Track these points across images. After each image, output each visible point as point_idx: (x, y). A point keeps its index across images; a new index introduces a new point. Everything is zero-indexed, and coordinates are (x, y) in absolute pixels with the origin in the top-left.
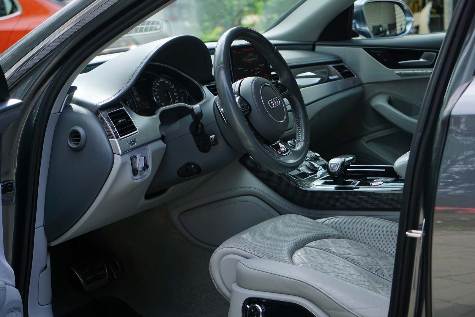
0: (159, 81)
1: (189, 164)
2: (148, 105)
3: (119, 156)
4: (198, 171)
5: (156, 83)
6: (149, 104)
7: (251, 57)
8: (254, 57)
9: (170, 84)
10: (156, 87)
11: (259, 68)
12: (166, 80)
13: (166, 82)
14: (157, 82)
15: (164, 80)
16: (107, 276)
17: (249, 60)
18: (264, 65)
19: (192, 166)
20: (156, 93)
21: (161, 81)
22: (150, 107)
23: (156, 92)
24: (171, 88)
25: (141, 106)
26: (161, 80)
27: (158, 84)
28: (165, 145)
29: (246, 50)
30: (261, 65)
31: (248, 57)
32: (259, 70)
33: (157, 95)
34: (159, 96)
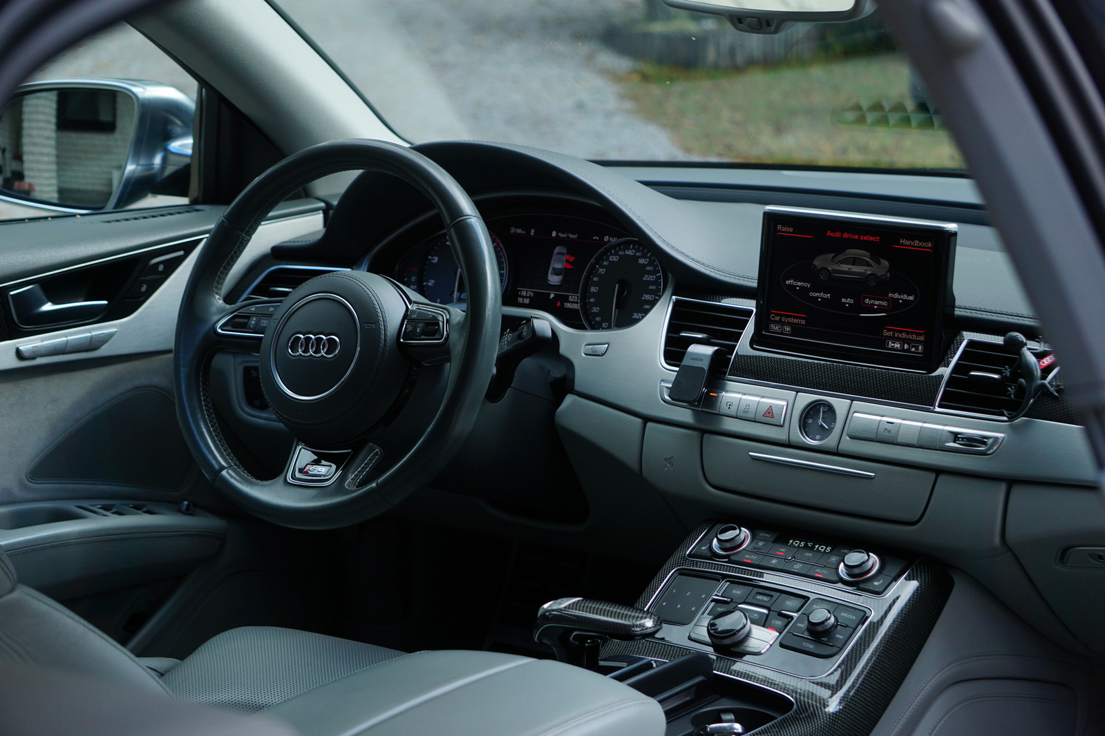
0: (621, 253)
5: (613, 255)
7: (854, 261)
8: (868, 265)
9: (648, 268)
10: (605, 263)
11: (885, 304)
12: (644, 256)
13: (641, 261)
14: (616, 254)
15: (638, 254)
17: (845, 267)
18: (911, 298)
20: (596, 279)
24: (645, 279)
25: (552, 296)
26: (629, 253)
27: (615, 259)
29: (838, 235)
30: (896, 296)
31: (841, 257)
32: (880, 309)
33: (595, 284)
34: (597, 288)
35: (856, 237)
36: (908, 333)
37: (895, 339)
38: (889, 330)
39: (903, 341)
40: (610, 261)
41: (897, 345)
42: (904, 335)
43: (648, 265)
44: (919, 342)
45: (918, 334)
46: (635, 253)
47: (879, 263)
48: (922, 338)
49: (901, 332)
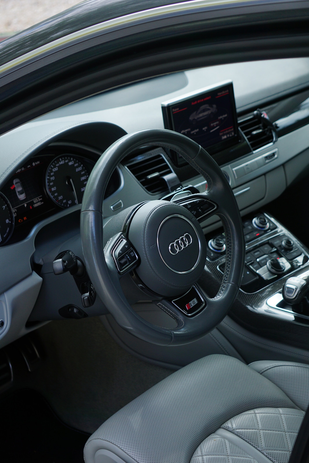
0: (57, 165)
1: (71, 306)
2: (39, 200)
5: (53, 168)
6: (41, 199)
7: (204, 111)
8: (209, 109)
9: (76, 165)
10: (52, 174)
11: (218, 122)
12: (70, 161)
13: (70, 164)
14: (55, 167)
15: (66, 161)
17: (201, 115)
18: (226, 115)
20: (51, 184)
21: (61, 164)
22: (42, 203)
23: (53, 181)
24: (77, 171)
25: (26, 205)
27: (56, 169)
28: (40, 279)
29: (196, 103)
30: (221, 117)
31: (199, 111)
32: (217, 125)
33: (53, 186)
34: (55, 187)
35: (203, 100)
36: (228, 130)
37: (224, 135)
38: (221, 132)
39: (226, 134)
40: (54, 172)
41: (225, 137)
42: (227, 132)
43: (75, 163)
44: (231, 132)
45: (231, 129)
46: (65, 162)
47: (212, 107)
48: (232, 129)
49: (225, 131)
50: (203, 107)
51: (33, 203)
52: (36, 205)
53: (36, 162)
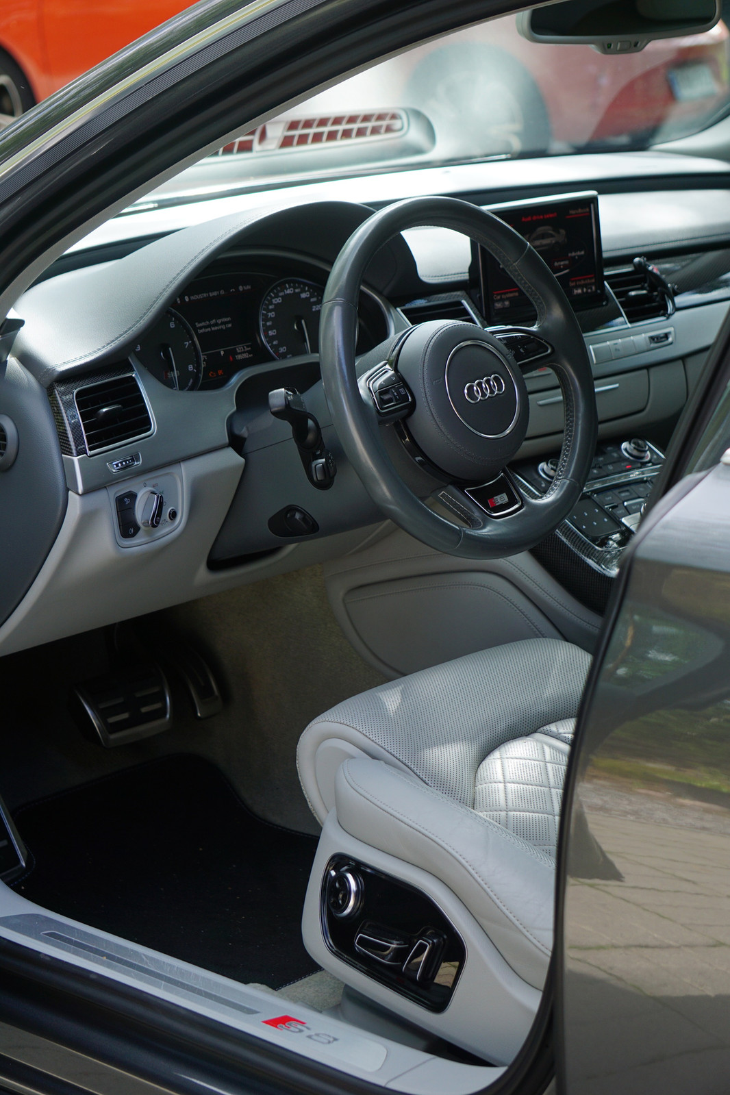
0: (281, 294)
1: (292, 509)
2: (247, 349)
3: (77, 497)
4: (310, 528)
5: (274, 298)
6: (250, 349)
7: (544, 236)
8: (552, 236)
9: (312, 300)
10: (271, 307)
11: (567, 262)
12: (303, 291)
13: (303, 295)
14: (277, 296)
15: (297, 291)
16: (168, 716)
17: (537, 242)
18: (583, 253)
19: (298, 516)
20: (268, 324)
21: (288, 294)
22: (251, 355)
23: (271, 319)
24: (314, 310)
25: (222, 353)
26: (289, 291)
27: (279, 300)
28: (242, 460)
29: (529, 219)
30: (573, 254)
31: (534, 235)
32: (565, 267)
33: (270, 328)
34: (275, 331)
35: (542, 217)
36: (584, 280)
37: (577, 287)
38: (573, 281)
39: (582, 287)
40: (275, 304)
41: (579, 291)
42: (583, 282)
43: (311, 296)
44: (591, 284)
45: (590, 278)
46: (294, 291)
47: (559, 233)
48: (593, 281)
49: (580, 280)
50: (541, 229)
51: (234, 353)
52: (239, 357)
53: (246, 285)
